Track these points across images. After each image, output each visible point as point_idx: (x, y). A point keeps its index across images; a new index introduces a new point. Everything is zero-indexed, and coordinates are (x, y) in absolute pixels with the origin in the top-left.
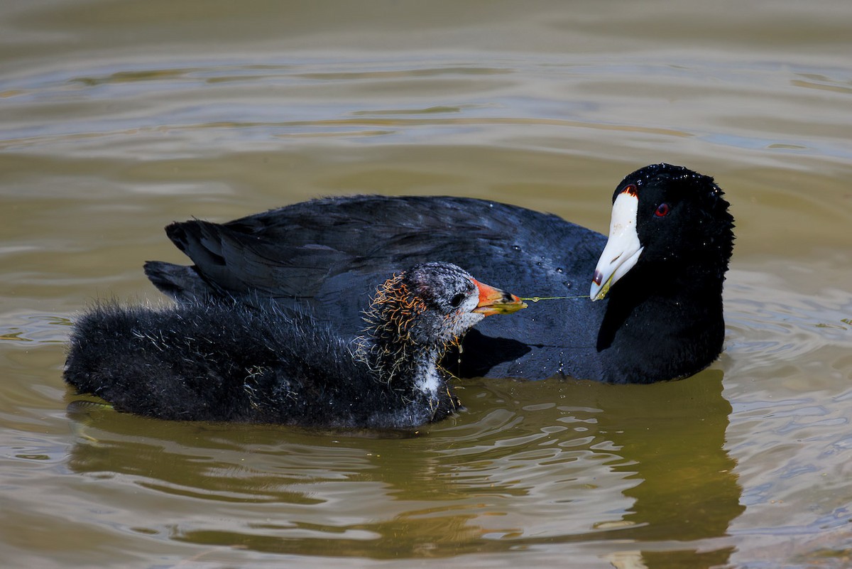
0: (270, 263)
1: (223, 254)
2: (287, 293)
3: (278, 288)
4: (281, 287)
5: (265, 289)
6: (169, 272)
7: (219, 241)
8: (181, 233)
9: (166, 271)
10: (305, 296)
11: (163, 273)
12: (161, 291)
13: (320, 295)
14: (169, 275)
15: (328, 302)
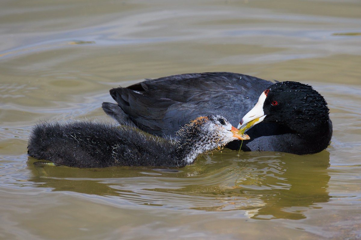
0: (146, 105)
1: (129, 101)
2: (152, 118)
3: (149, 116)
4: (150, 115)
5: (144, 116)
6: (112, 107)
7: (128, 96)
8: (115, 93)
9: (111, 107)
10: (158, 119)
11: (109, 107)
12: (108, 115)
13: (164, 118)
14: (112, 108)
15: (167, 122)
